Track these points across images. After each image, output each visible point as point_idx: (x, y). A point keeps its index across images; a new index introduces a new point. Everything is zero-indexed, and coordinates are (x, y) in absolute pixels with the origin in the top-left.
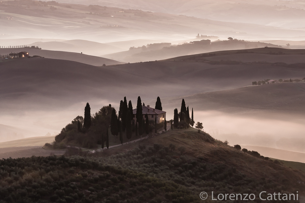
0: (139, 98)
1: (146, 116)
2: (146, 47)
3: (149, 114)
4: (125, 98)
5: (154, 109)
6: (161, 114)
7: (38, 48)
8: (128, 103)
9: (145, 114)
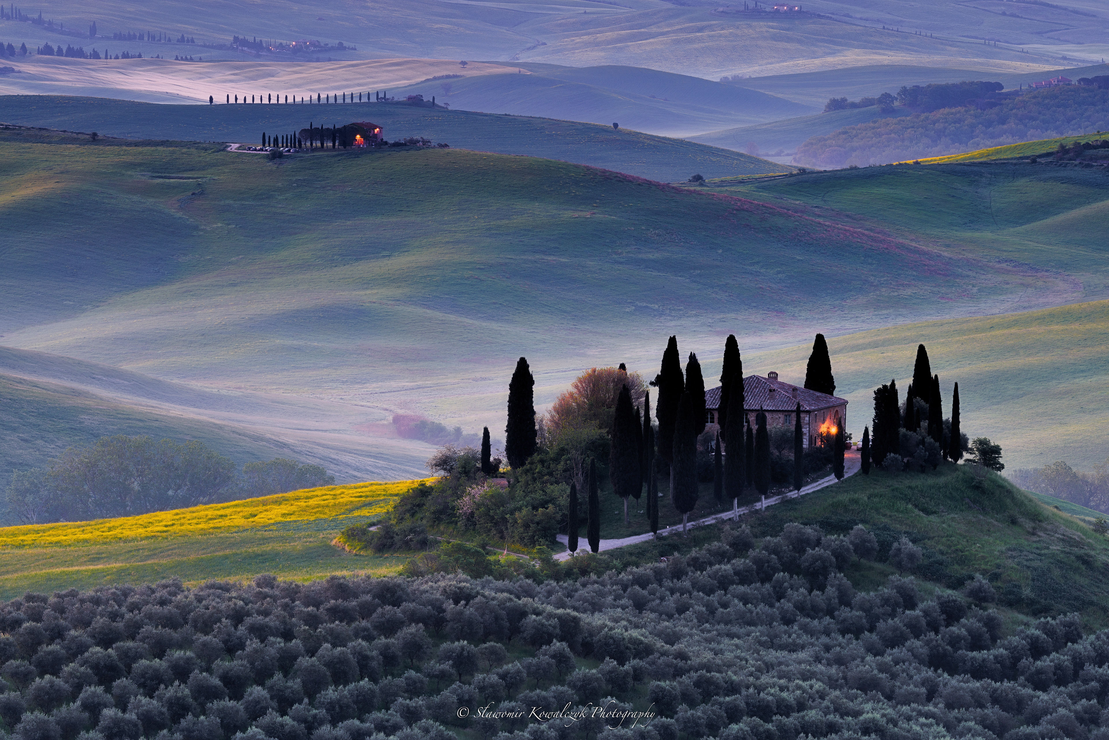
0: (732, 345)
1: (761, 416)
2: (896, 99)
3: (774, 411)
4: (673, 342)
5: (795, 389)
6: (825, 410)
7: (433, 104)
8: (684, 363)
9: (757, 407)
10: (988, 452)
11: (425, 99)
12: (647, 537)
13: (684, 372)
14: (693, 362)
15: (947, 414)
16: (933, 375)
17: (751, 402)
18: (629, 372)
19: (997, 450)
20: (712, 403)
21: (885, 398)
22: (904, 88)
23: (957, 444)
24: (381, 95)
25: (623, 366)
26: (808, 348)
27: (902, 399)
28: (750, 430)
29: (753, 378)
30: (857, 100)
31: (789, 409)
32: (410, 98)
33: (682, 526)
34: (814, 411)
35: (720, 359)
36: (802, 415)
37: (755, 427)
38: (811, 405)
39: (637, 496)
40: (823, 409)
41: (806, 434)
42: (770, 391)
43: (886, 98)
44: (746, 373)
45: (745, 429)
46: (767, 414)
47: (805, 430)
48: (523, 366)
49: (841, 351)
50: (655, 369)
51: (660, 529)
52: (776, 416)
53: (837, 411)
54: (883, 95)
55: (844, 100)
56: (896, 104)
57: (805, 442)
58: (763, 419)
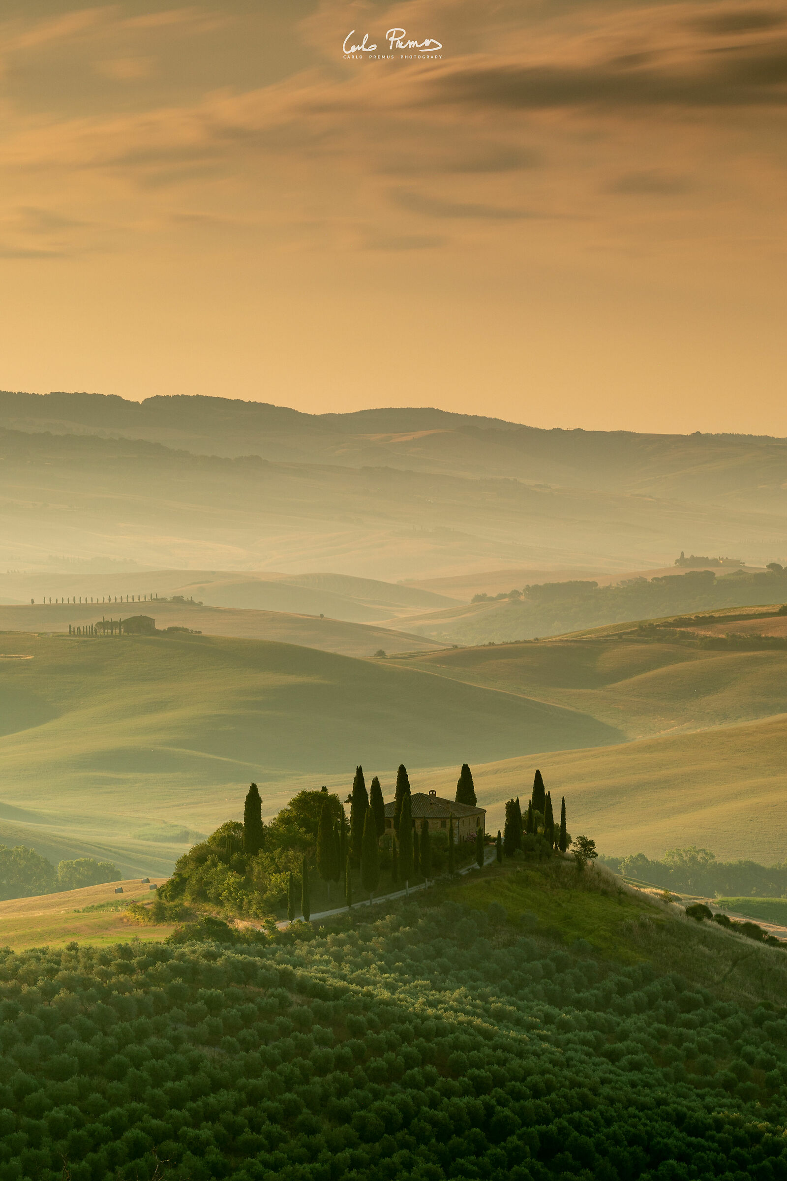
0: (402, 771)
1: (425, 822)
2: (522, 594)
3: (433, 818)
4: (359, 771)
5: (448, 802)
6: (470, 817)
7: (191, 602)
8: (368, 785)
9: (422, 816)
10: (587, 845)
11: (185, 599)
12: (345, 909)
13: (369, 791)
14: (376, 784)
15: (557, 821)
16: (546, 792)
17: (417, 812)
18: (330, 793)
19: (592, 843)
20: (389, 814)
21: (513, 808)
22: (528, 586)
23: (564, 840)
24: (154, 597)
25: (324, 789)
27: (524, 808)
28: (416, 833)
29: (420, 796)
30: (494, 595)
31: (445, 816)
32: (175, 598)
33: (369, 901)
34: (462, 817)
35: (394, 781)
36: (454, 821)
37: (419, 831)
38: (460, 813)
39: (337, 880)
40: (468, 816)
41: (456, 834)
42: (431, 804)
43: (515, 593)
44: (413, 791)
45: (413, 832)
46: (428, 820)
47: (456, 831)
48: (254, 789)
49: (482, 774)
50: (349, 789)
51: (354, 903)
52: (435, 821)
53: (478, 817)
54: (512, 591)
55: (485, 595)
56: (522, 598)
57: (456, 840)
58: (425, 826)
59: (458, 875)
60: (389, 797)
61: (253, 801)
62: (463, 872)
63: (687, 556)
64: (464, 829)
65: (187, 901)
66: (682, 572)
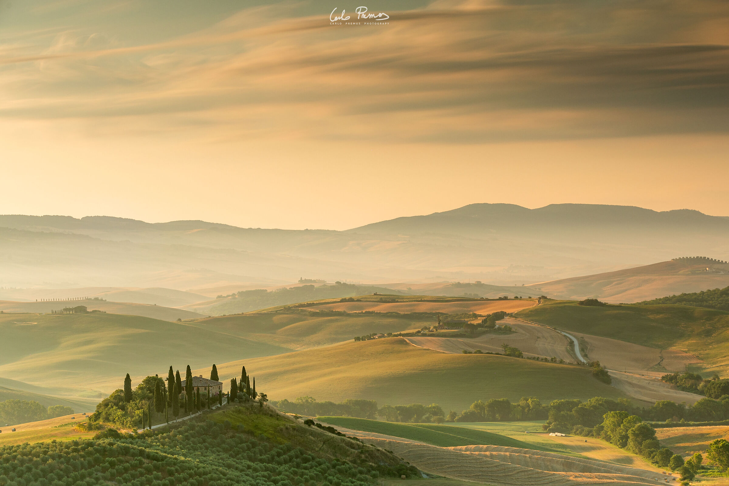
0: (188, 368)
3: (201, 386)
4: (171, 368)
5: (207, 380)
7: (102, 300)
8: (175, 374)
9: (197, 386)
10: (264, 396)
11: (99, 299)
12: (166, 424)
13: (175, 376)
14: (178, 373)
15: (252, 387)
16: (247, 375)
17: (194, 384)
18: (159, 377)
19: (266, 395)
20: (183, 385)
21: (234, 382)
22: (239, 292)
23: (255, 395)
24: (87, 298)
25: (157, 375)
26: (211, 368)
27: (238, 382)
29: (196, 378)
30: (225, 296)
31: (206, 386)
32: (95, 298)
33: (175, 421)
35: (185, 372)
36: (210, 387)
37: (196, 392)
38: (212, 385)
39: (162, 412)
42: (200, 381)
43: (234, 295)
44: (193, 376)
45: (193, 392)
46: (199, 387)
47: (210, 392)
48: (128, 376)
49: (221, 368)
50: (167, 376)
51: (169, 422)
52: (202, 388)
53: (220, 386)
55: (221, 295)
56: (237, 296)
57: (211, 395)
58: (198, 389)
59: (212, 409)
60: (183, 378)
61: (128, 380)
62: (214, 408)
63: (303, 279)
64: (214, 391)
65: (101, 422)
66: (301, 285)
